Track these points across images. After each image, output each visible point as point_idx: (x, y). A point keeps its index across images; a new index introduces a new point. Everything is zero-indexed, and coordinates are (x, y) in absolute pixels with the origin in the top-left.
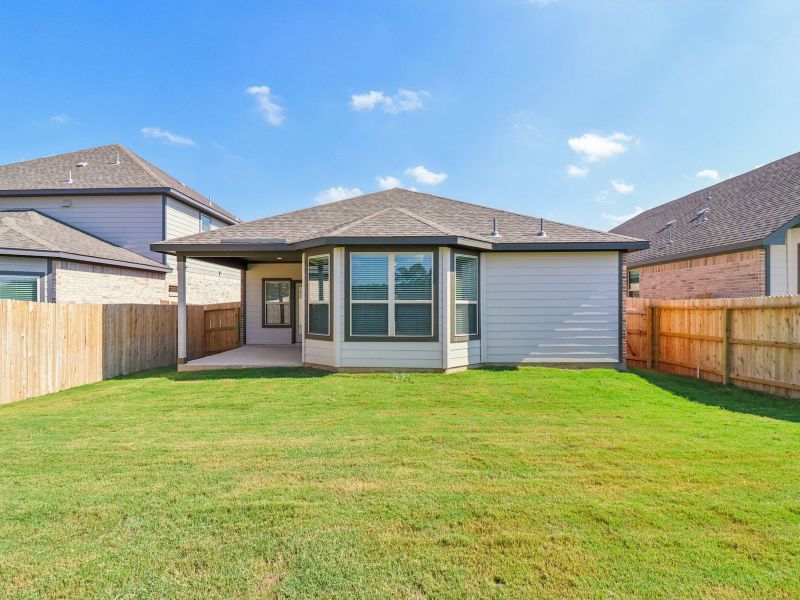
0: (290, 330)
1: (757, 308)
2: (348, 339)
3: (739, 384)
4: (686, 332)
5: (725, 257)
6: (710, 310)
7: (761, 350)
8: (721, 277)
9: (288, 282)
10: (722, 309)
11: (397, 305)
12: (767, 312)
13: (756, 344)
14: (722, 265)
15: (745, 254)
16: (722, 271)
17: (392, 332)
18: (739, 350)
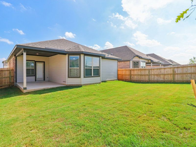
0: (35, 77)
1: (135, 70)
2: (84, 77)
3: (132, 81)
4: (122, 74)
5: (123, 62)
6: (127, 70)
7: (136, 76)
8: (122, 65)
9: (34, 62)
10: (129, 70)
11: (93, 69)
12: (137, 71)
13: (135, 75)
14: (123, 63)
15: (127, 62)
16: (122, 64)
17: (92, 75)
18: (132, 76)
